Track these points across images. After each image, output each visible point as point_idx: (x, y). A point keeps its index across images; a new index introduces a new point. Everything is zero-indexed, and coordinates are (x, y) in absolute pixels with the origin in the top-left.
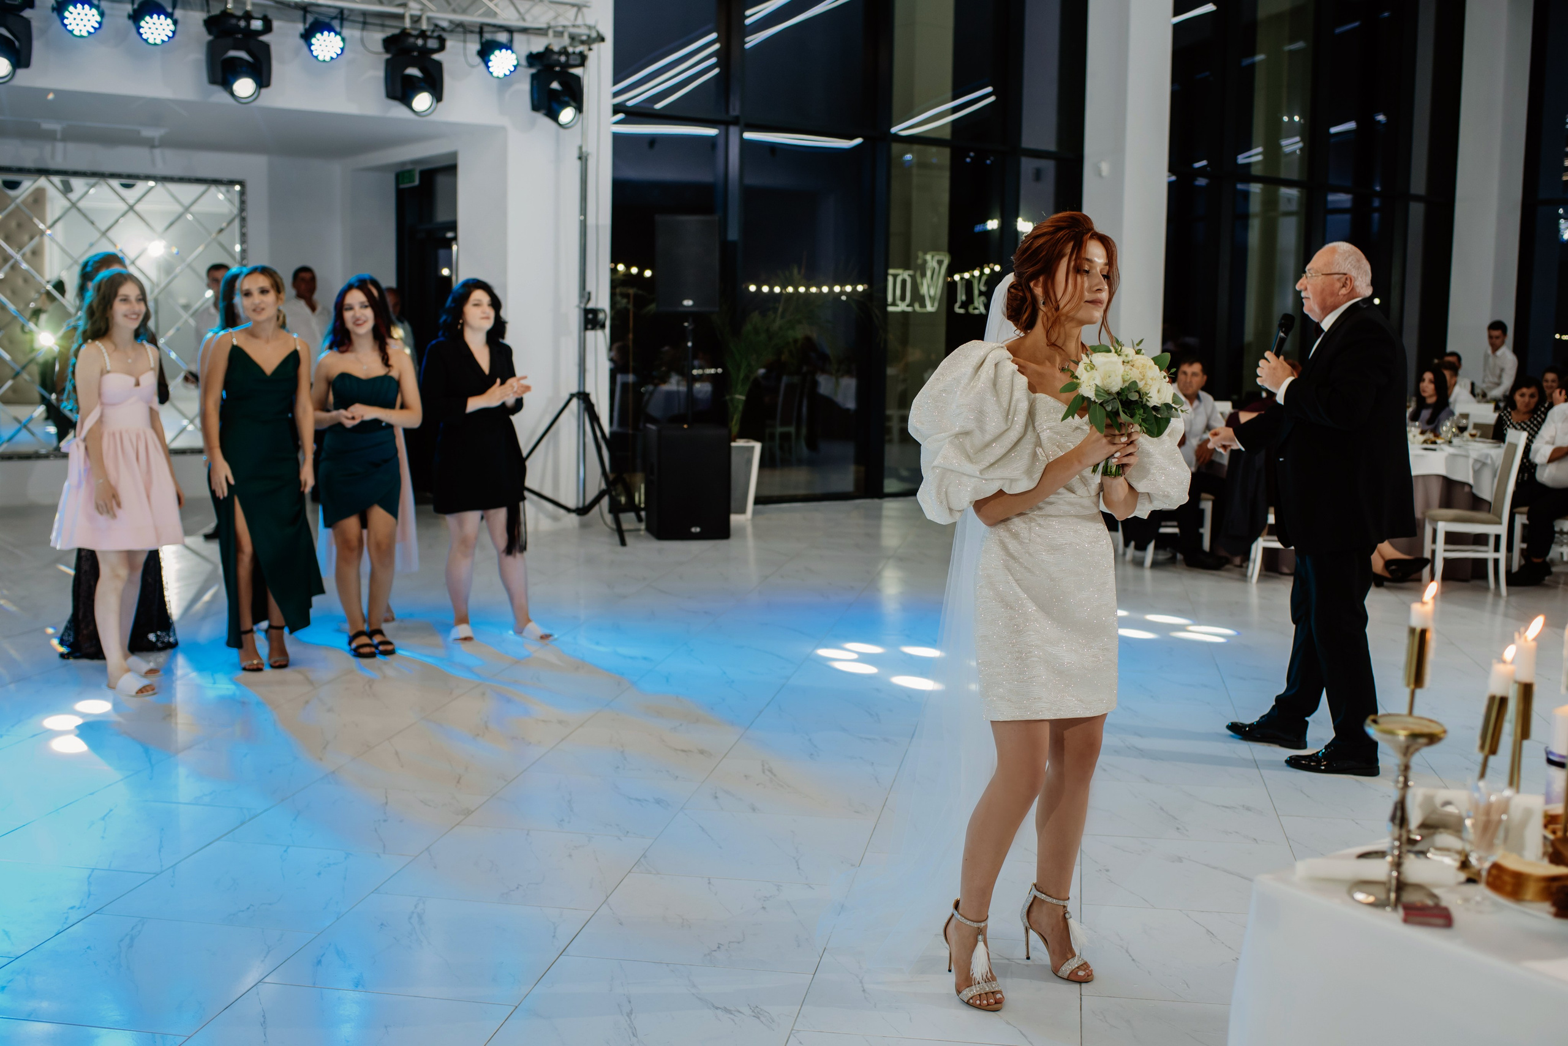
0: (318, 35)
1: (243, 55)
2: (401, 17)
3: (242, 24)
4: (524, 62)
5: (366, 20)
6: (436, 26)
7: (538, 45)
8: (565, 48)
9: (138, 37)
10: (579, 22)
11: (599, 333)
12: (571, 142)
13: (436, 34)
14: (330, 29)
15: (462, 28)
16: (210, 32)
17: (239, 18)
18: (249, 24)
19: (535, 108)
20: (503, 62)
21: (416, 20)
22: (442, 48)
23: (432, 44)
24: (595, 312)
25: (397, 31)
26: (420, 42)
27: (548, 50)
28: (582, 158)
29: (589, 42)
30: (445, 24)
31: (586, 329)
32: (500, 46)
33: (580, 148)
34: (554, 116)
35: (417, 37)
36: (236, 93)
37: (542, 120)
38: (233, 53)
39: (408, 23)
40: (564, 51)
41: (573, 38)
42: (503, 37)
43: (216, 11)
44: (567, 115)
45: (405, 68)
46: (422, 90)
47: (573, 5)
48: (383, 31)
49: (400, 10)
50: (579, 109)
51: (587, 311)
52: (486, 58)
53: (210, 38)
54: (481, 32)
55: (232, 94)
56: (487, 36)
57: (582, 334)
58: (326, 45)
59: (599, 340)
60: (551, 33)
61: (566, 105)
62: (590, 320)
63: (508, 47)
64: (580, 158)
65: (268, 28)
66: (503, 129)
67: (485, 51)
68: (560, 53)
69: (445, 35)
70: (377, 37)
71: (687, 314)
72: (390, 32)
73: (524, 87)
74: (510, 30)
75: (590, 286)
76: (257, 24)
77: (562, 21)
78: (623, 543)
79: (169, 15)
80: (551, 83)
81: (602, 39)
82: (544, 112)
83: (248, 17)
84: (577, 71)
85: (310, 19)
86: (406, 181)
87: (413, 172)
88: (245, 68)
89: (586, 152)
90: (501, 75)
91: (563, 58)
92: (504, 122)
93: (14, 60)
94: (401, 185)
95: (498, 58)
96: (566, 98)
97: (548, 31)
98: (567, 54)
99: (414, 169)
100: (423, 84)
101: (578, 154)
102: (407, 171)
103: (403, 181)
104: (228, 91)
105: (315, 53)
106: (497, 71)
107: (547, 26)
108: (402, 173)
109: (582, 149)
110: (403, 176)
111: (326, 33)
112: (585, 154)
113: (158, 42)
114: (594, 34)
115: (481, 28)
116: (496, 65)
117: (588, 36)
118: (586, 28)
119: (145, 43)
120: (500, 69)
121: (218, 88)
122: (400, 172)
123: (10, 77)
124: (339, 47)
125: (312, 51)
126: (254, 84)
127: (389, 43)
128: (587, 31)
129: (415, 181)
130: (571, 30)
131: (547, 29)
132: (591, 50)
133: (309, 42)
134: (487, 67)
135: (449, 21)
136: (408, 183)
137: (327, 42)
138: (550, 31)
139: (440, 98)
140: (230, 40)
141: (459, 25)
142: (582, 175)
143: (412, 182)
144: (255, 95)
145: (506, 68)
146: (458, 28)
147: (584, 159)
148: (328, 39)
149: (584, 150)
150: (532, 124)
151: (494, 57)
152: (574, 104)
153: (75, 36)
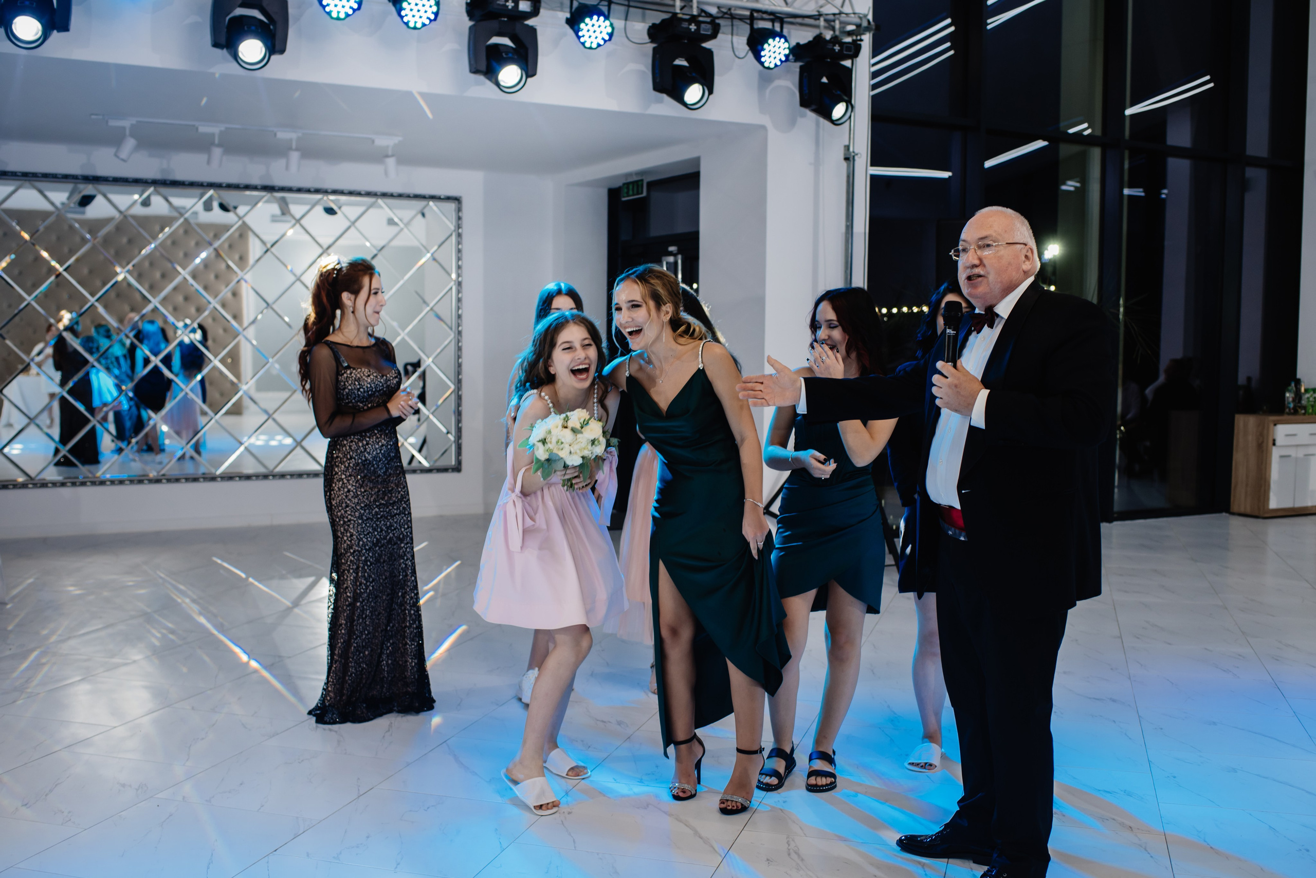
0: (587, 20)
1: (506, 41)
3: (510, 4)
4: (792, 55)
5: (630, 4)
6: (703, 11)
7: (804, 36)
8: (837, 38)
9: (399, 19)
12: (840, 141)
13: (707, 20)
14: (600, 14)
15: (729, 15)
16: (472, 17)
18: (516, 5)
19: (804, 103)
20: (775, 51)
22: (714, 36)
23: (706, 29)
25: (664, 17)
26: (693, 27)
27: (819, 38)
28: (849, 158)
30: (713, 11)
32: (773, 34)
33: (847, 148)
34: (827, 115)
35: (688, 22)
36: (502, 83)
37: (810, 117)
38: (495, 40)
39: (678, 11)
40: (835, 40)
42: (767, 25)
44: (839, 110)
45: (674, 60)
46: (694, 81)
48: (647, 20)
50: (849, 102)
52: (759, 47)
53: (471, 23)
54: (752, 19)
55: (498, 84)
56: (757, 24)
58: (594, 30)
60: (821, 22)
61: (837, 100)
63: (781, 36)
64: (847, 159)
65: (535, 12)
66: (763, 128)
67: (756, 42)
68: (830, 43)
69: (717, 21)
70: (640, 27)
72: (657, 18)
74: (776, 17)
76: (525, 6)
80: (822, 78)
82: (814, 107)
84: (847, 63)
85: (575, 4)
86: (631, 192)
87: (640, 183)
88: (510, 55)
89: (854, 152)
90: (772, 66)
91: (837, 48)
92: (765, 120)
93: (269, 44)
94: (624, 197)
95: (771, 47)
96: (839, 93)
97: (819, 19)
98: (842, 44)
99: (642, 180)
100: (694, 74)
101: (845, 154)
102: (633, 183)
103: (628, 193)
104: (494, 80)
105: (582, 40)
106: (768, 60)
107: (817, 13)
108: (626, 186)
109: (848, 149)
110: (628, 188)
111: (595, 17)
112: (853, 154)
113: (419, 25)
114: (865, 24)
115: (752, 15)
116: (768, 55)
117: (859, 26)
118: (855, 17)
119: (405, 26)
120: (772, 59)
121: (481, 78)
122: (624, 184)
123: (265, 62)
124: (607, 34)
125: (579, 38)
126: (519, 71)
127: (654, 32)
128: (857, 20)
129: (642, 193)
130: (843, 18)
131: (817, 17)
132: (861, 40)
133: (576, 27)
134: (758, 57)
135: (719, 8)
136: (633, 195)
137: (596, 28)
138: (822, 19)
139: (711, 92)
140: (494, 24)
141: (726, 13)
142: (848, 177)
143: (638, 194)
144: (520, 86)
145: (778, 58)
146: (726, 16)
147: (851, 159)
148: (597, 24)
149: (851, 149)
150: (792, 123)
151: (766, 46)
152: (846, 98)
153: (332, 18)
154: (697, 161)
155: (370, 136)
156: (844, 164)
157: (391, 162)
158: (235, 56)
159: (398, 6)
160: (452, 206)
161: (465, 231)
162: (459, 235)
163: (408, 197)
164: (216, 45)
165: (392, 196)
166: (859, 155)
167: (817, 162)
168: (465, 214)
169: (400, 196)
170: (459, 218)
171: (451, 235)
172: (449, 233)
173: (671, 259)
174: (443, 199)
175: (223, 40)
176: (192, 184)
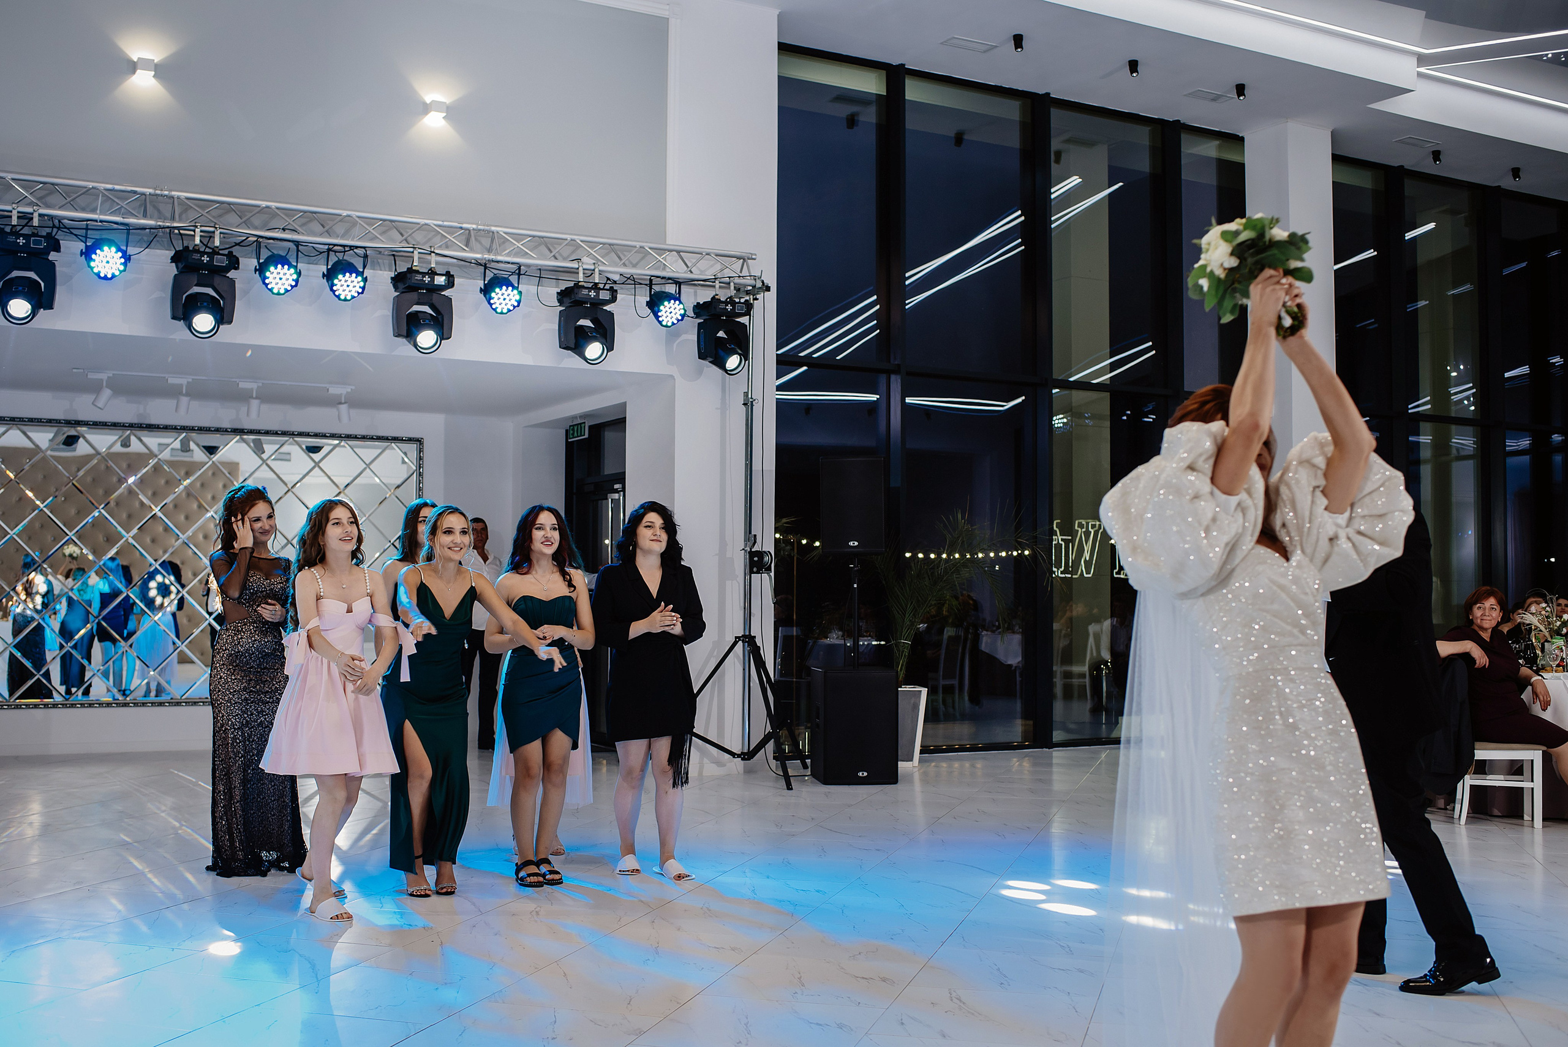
0: (497, 290)
1: (426, 309)
2: (575, 272)
3: (427, 279)
4: (691, 313)
5: (541, 275)
6: (608, 279)
7: (705, 296)
8: (730, 298)
9: (331, 294)
10: (745, 273)
11: (765, 576)
12: (737, 387)
13: (607, 287)
14: (508, 284)
15: (632, 281)
16: (396, 288)
17: (424, 274)
18: (433, 280)
19: (702, 356)
20: (670, 311)
21: (590, 273)
22: (614, 299)
23: (604, 295)
24: (761, 554)
25: (572, 284)
26: (593, 294)
27: (715, 301)
28: (748, 404)
29: (754, 292)
30: (616, 277)
31: (751, 572)
32: (669, 297)
33: (746, 394)
34: (721, 365)
35: (590, 289)
36: (420, 345)
37: (709, 369)
38: (416, 308)
39: (581, 278)
40: (731, 301)
41: (738, 290)
42: (671, 289)
43: (403, 268)
44: (733, 362)
45: (578, 320)
46: (595, 339)
47: (739, 258)
48: (557, 286)
49: (575, 265)
50: (745, 355)
51: (752, 554)
52: (656, 309)
53: (396, 294)
54: (651, 285)
55: (416, 345)
56: (656, 288)
57: (748, 577)
58: (504, 298)
59: (764, 583)
60: (717, 284)
61: (733, 352)
62: (756, 562)
63: (677, 298)
64: (746, 404)
65: (450, 284)
66: (672, 377)
67: (655, 303)
68: (726, 303)
69: (616, 287)
70: (551, 292)
71: (853, 555)
72: (563, 286)
73: (691, 337)
74: (678, 283)
75: (756, 530)
76: (440, 280)
77: (727, 273)
78: (789, 787)
79: (359, 274)
80: (717, 332)
81: (768, 289)
82: (711, 360)
83: (432, 273)
84: (744, 320)
85: (489, 275)
86: (576, 434)
87: (583, 425)
88: (427, 322)
89: (751, 398)
90: (670, 324)
91: (729, 307)
92: (672, 370)
93: (218, 317)
94: (570, 439)
95: (667, 309)
96: (733, 346)
97: (715, 282)
98: (733, 303)
99: (584, 423)
100: (594, 334)
101: (744, 400)
102: (577, 425)
103: (573, 434)
104: (412, 343)
105: (494, 306)
106: (666, 320)
107: (714, 277)
108: (572, 427)
109: (747, 396)
110: (573, 430)
111: (504, 288)
112: (751, 400)
113: (349, 298)
114: (759, 284)
115: (651, 280)
116: (665, 315)
117: (754, 287)
118: (751, 279)
119: (337, 299)
120: (669, 318)
121: (403, 341)
122: (570, 426)
123: (215, 331)
124: (516, 301)
125: (491, 305)
126: (436, 336)
127: (563, 296)
128: (753, 282)
129: (584, 435)
130: (737, 280)
131: (714, 280)
132: (757, 299)
133: (487, 296)
134: (657, 317)
135: (621, 275)
136: (578, 437)
137: (505, 296)
138: (717, 282)
139: (610, 348)
140: (414, 296)
141: (629, 278)
142: (747, 420)
143: (581, 436)
144: (436, 346)
145: (675, 317)
146: (629, 281)
147: (749, 404)
148: (506, 293)
149: (750, 396)
150: (700, 372)
151: (662, 308)
152: (740, 352)
153: (273, 293)
154: (623, 406)
155: (325, 386)
156: (744, 408)
157: (344, 407)
158: (190, 327)
159: (330, 282)
160: (413, 448)
161: (427, 470)
162: (420, 475)
163: (372, 438)
164: (174, 318)
165: (355, 437)
166: (756, 401)
167: (724, 407)
168: (426, 455)
169: (364, 438)
170: (421, 458)
171: (414, 473)
172: (412, 472)
173: (616, 496)
174: (405, 440)
175: (180, 314)
176: (166, 428)
